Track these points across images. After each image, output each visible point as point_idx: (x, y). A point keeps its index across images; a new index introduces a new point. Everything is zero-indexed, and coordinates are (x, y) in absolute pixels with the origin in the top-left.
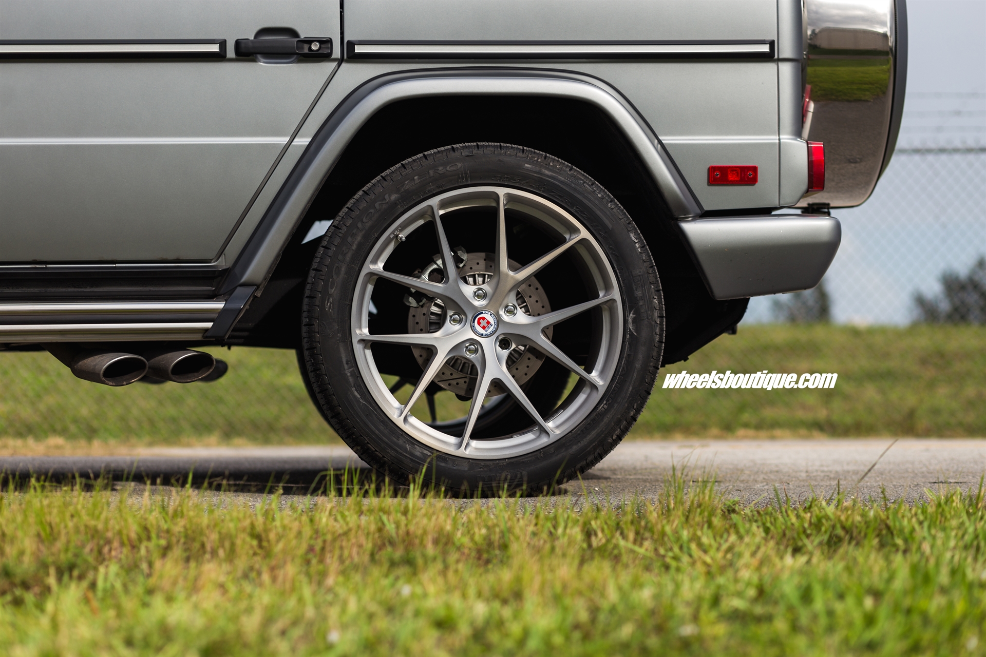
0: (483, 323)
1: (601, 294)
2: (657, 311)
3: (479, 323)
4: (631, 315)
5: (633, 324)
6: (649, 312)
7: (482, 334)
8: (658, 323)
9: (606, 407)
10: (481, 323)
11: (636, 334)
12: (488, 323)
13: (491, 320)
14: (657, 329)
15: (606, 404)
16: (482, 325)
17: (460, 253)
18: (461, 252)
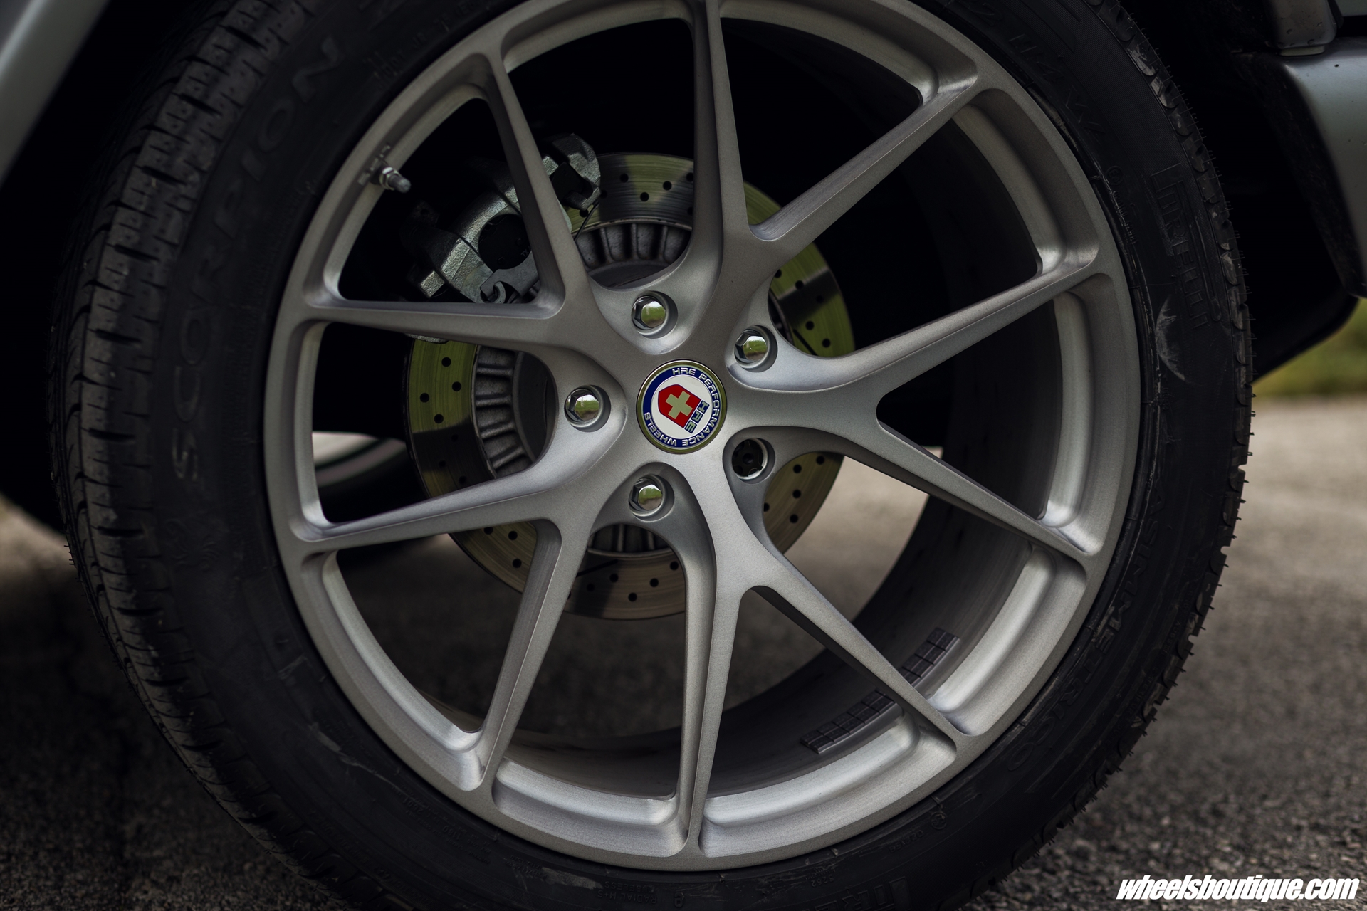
0: (679, 405)
1: (1049, 258)
2: (1233, 289)
3: (665, 409)
4: (1162, 317)
5: (1169, 345)
6: (1216, 299)
7: (679, 442)
8: (1241, 326)
9: (1115, 623)
10: (670, 407)
11: (1182, 377)
12: (694, 401)
13: (700, 390)
14: (1241, 346)
15: (1115, 615)
16: (674, 413)
17: (575, 159)
18: (577, 155)
